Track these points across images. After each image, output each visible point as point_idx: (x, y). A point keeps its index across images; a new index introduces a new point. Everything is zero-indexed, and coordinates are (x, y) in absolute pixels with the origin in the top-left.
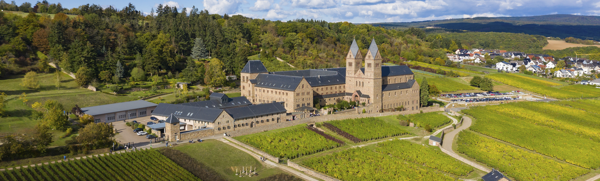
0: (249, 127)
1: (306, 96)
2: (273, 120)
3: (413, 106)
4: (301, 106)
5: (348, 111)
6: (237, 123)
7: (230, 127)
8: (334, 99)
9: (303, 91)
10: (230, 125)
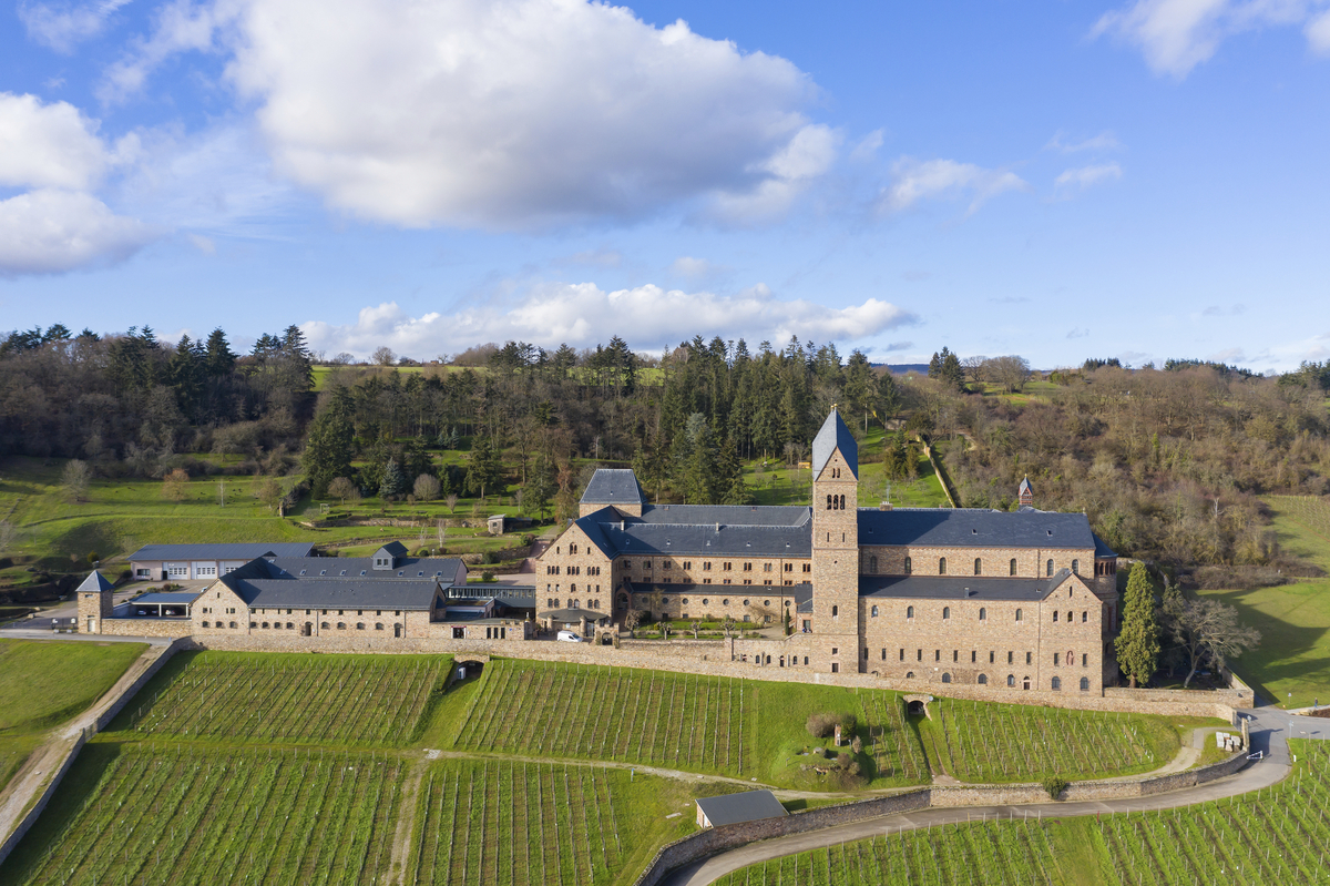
0: (295, 632)
1: (582, 580)
2: (379, 626)
3: (1027, 671)
4: (564, 605)
5: (687, 645)
6: (259, 617)
7: (237, 624)
8: (745, 602)
9: (574, 564)
10: (239, 621)
